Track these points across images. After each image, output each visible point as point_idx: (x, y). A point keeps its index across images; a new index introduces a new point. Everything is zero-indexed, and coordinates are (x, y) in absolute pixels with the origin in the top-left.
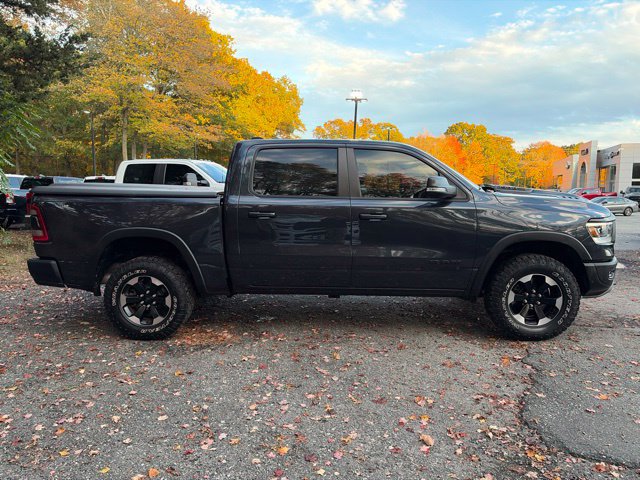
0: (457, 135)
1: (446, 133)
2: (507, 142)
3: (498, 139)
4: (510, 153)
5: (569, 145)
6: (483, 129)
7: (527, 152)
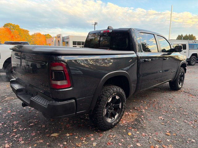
0: (9, 27)
1: (4, 26)
2: (27, 32)
3: (24, 30)
4: (28, 35)
5: (45, 34)
6: (18, 27)
7: (33, 36)
